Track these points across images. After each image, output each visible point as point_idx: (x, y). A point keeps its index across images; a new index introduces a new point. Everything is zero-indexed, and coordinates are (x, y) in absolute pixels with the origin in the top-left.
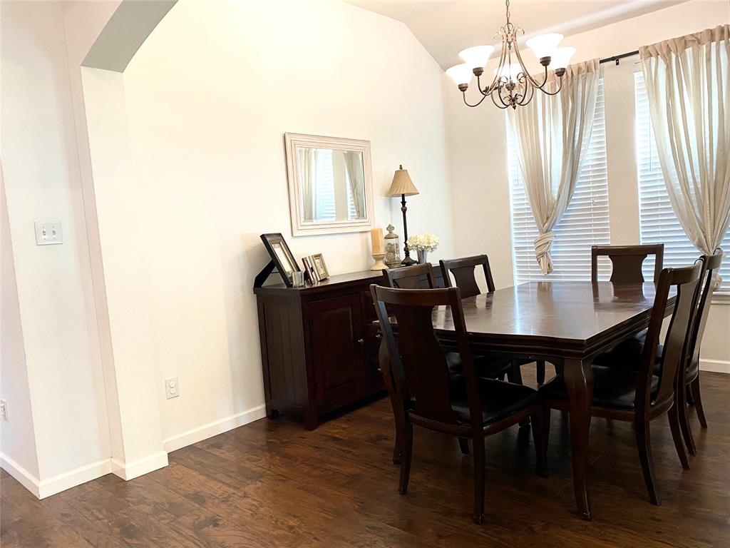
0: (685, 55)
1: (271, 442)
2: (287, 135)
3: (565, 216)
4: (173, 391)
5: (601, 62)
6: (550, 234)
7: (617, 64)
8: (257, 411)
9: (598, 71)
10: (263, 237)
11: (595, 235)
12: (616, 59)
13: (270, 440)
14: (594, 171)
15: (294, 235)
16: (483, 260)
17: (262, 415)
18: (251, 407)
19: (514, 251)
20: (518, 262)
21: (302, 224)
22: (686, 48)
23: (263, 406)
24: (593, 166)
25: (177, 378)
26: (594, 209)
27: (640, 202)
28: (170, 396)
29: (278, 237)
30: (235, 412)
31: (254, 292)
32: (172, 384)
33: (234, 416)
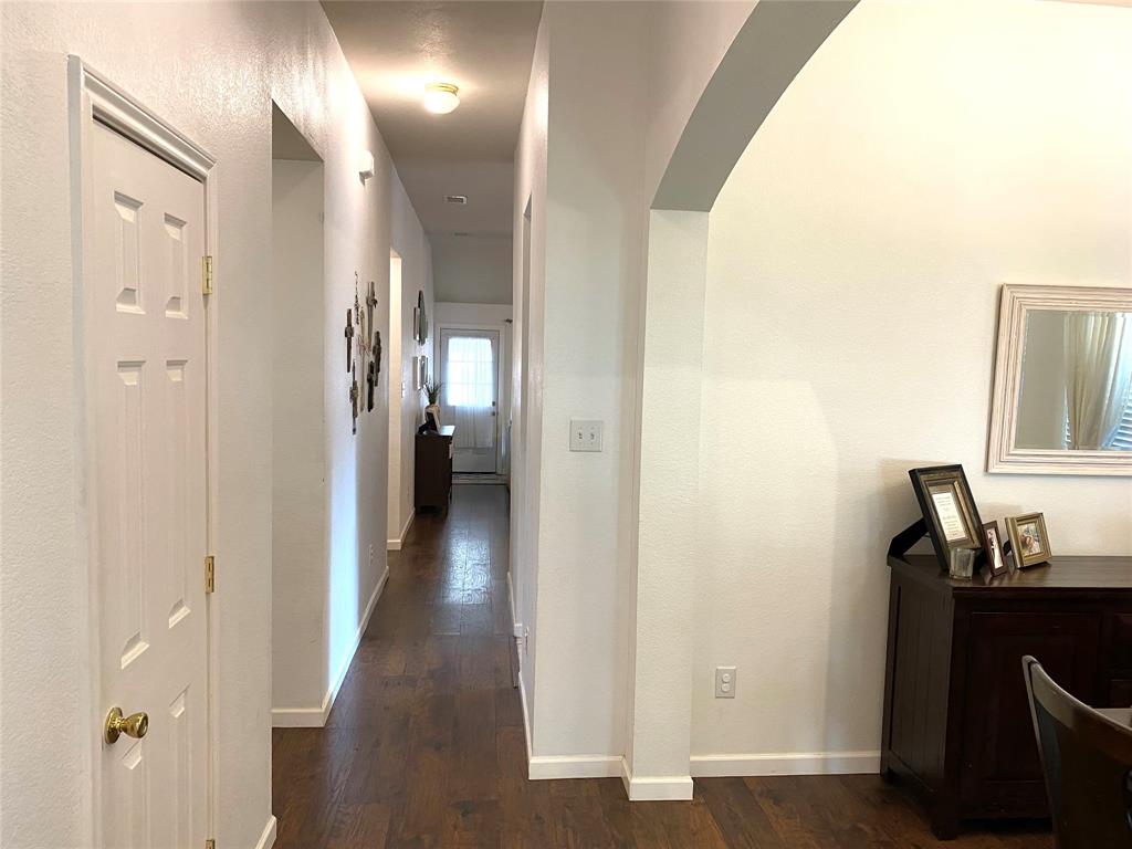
1: (861, 830)
2: (1005, 288)
4: (725, 687)
10: (913, 473)
13: (861, 825)
15: (992, 470)
17: (873, 768)
21: (1012, 452)
23: (878, 754)
25: (735, 670)
28: (721, 694)
29: (955, 474)
30: (824, 750)
31: (888, 564)
32: (726, 677)
33: (821, 755)
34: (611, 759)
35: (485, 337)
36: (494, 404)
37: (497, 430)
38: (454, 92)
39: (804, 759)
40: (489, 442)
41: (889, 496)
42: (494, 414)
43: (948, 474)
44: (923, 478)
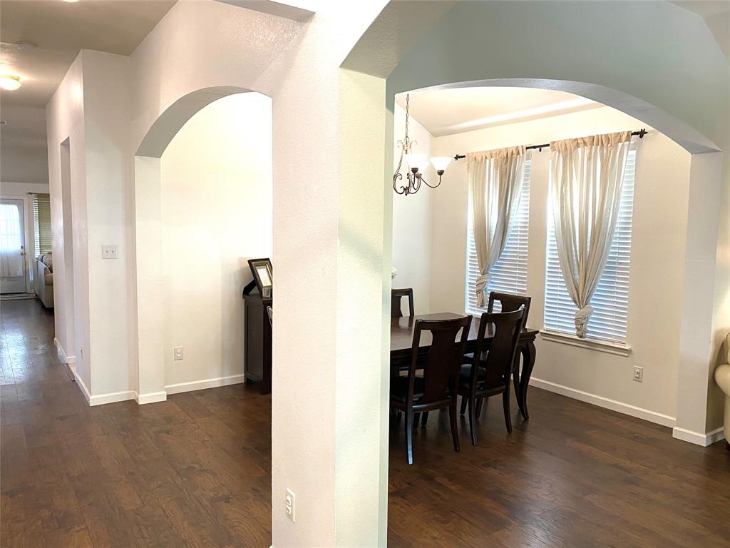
0: (578, 152)
3: (498, 263)
4: (179, 355)
5: (527, 148)
6: (486, 276)
7: (540, 151)
8: (239, 377)
9: (525, 155)
10: (249, 261)
11: (519, 282)
12: (540, 147)
14: (521, 231)
16: (409, 292)
17: (242, 381)
18: (235, 374)
19: (468, 285)
20: (470, 298)
22: (578, 147)
23: (243, 375)
24: (521, 227)
25: (183, 348)
26: (519, 261)
27: (548, 261)
28: (177, 358)
29: (266, 262)
30: (222, 376)
31: (243, 298)
32: (179, 351)
33: (220, 379)
34: (128, 392)
35: (13, 203)
36: (22, 247)
37: (25, 264)
38: (18, 80)
39: (214, 381)
40: (20, 273)
41: (242, 271)
42: (22, 254)
43: (263, 262)
44: (253, 263)
